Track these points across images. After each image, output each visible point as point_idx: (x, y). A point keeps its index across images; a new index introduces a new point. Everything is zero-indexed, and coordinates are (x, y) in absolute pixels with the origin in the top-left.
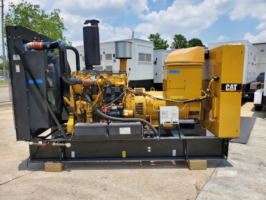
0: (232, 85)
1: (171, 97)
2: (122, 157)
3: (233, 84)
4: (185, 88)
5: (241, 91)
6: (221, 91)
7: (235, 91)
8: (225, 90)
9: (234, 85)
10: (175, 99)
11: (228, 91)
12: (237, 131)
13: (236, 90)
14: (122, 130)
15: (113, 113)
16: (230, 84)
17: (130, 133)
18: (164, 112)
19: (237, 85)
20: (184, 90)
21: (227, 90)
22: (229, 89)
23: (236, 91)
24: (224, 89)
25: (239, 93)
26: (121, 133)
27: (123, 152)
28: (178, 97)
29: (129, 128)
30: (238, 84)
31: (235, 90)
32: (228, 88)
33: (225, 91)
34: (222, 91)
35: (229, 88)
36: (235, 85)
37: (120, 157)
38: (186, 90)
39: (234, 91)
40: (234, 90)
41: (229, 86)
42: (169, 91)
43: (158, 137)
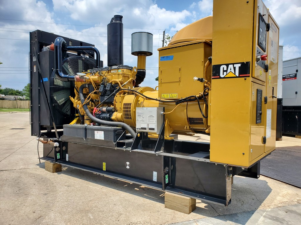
0: (231, 66)
1: (163, 95)
2: (102, 170)
3: (233, 64)
4: (180, 81)
5: (248, 75)
6: (213, 79)
7: (237, 77)
8: (219, 75)
9: (235, 65)
10: (167, 98)
11: (224, 78)
12: (244, 154)
13: (239, 75)
14: (97, 133)
15: (104, 115)
16: (227, 65)
17: (103, 139)
18: (140, 113)
19: (240, 65)
20: (179, 85)
21: (222, 76)
22: (225, 73)
23: (239, 77)
24: (217, 75)
25: (245, 79)
26: (96, 138)
27: (103, 163)
28: (171, 95)
29: (103, 132)
30: (242, 64)
31: (237, 74)
32: (224, 71)
33: (219, 77)
34: (213, 77)
35: (226, 71)
36: (237, 66)
37: (100, 170)
38: (181, 83)
39: (235, 76)
40: (235, 74)
41: (225, 69)
42: (161, 86)
43: (129, 149)
